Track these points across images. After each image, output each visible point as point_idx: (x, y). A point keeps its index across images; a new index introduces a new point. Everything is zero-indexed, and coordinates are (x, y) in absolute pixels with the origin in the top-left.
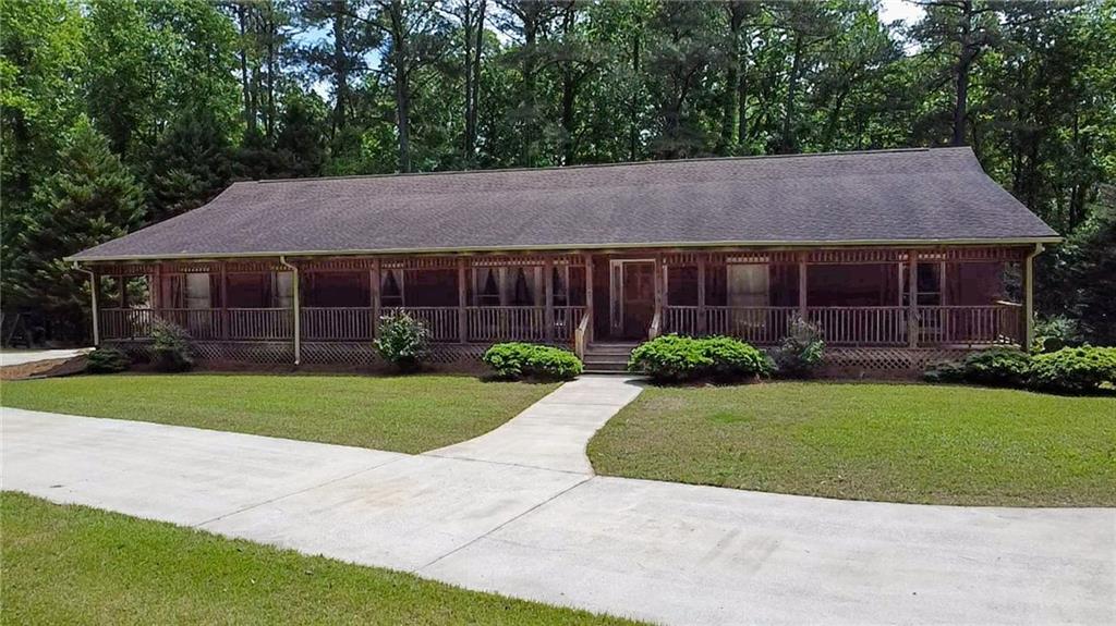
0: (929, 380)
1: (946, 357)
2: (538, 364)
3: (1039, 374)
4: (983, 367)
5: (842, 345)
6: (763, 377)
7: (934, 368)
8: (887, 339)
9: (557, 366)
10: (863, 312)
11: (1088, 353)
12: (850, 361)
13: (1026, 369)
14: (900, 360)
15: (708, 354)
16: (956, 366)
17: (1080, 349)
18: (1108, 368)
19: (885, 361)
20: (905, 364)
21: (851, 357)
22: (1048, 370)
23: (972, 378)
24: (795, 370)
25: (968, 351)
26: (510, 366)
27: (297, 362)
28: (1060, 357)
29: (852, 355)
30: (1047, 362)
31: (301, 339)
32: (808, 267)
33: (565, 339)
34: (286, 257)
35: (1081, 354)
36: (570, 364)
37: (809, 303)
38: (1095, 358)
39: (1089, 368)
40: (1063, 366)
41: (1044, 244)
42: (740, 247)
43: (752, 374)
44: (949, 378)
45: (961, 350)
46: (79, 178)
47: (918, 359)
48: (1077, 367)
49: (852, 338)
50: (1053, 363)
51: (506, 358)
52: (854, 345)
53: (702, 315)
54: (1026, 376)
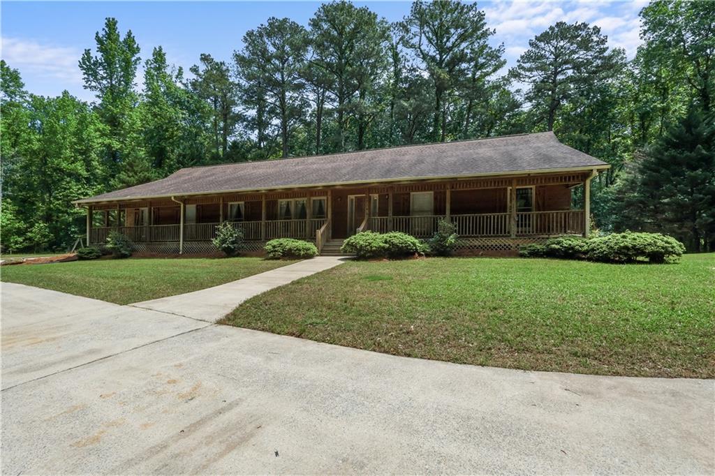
0: (522, 256)
1: (534, 242)
2: (290, 250)
3: (595, 250)
4: (557, 247)
5: (471, 237)
6: (420, 255)
7: (525, 249)
8: (497, 233)
9: (300, 250)
10: (483, 217)
11: (630, 236)
12: (475, 246)
13: (586, 248)
14: (505, 245)
15: (386, 242)
16: (539, 247)
17: (623, 234)
18: (645, 245)
19: (496, 245)
20: (509, 247)
21: (476, 244)
22: (601, 248)
23: (551, 254)
24: (442, 251)
25: (548, 238)
26: (276, 251)
27: (181, 253)
28: (610, 239)
29: (476, 243)
30: (601, 243)
31: (183, 241)
32: (452, 192)
33: (312, 238)
34: (175, 197)
35: (624, 237)
36: (308, 249)
37: (451, 214)
38: (635, 239)
39: (630, 245)
40: (612, 244)
41: (598, 170)
42: (411, 181)
43: (413, 254)
44: (535, 254)
45: (543, 238)
46: (131, 174)
47: (516, 244)
48: (622, 245)
49: (476, 233)
50: (605, 243)
51: (274, 247)
52: (478, 237)
53: (390, 221)
54: (586, 253)
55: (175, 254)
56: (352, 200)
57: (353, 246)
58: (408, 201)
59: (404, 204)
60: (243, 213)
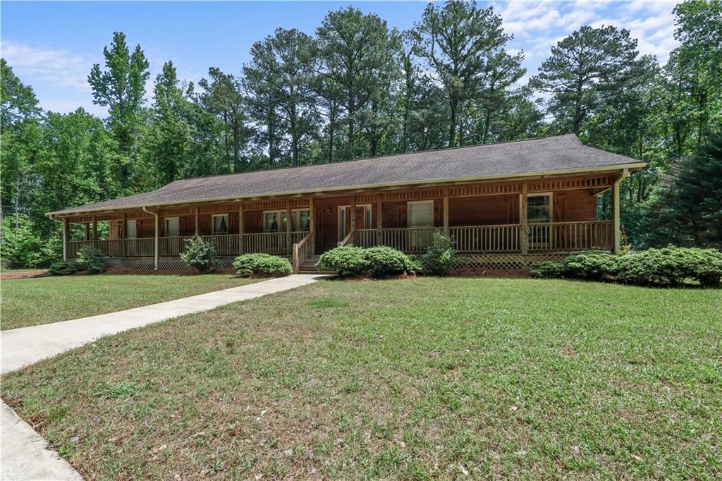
0: (534, 276)
1: (550, 260)
2: (258, 266)
3: (627, 270)
4: (578, 265)
5: (472, 253)
6: (410, 274)
7: (537, 267)
8: (505, 248)
9: (269, 267)
10: (488, 229)
11: (674, 252)
12: (479, 264)
13: (615, 267)
14: (514, 263)
15: (367, 258)
16: (555, 265)
17: (664, 249)
18: (695, 264)
19: (504, 263)
20: (519, 266)
21: (479, 261)
22: (636, 267)
23: (571, 274)
24: (436, 270)
25: (567, 255)
26: (245, 268)
27: (156, 269)
28: (646, 256)
29: (480, 260)
30: (634, 260)
31: (159, 256)
32: (450, 201)
33: (287, 253)
35: (666, 253)
36: (279, 266)
37: (450, 224)
38: (681, 256)
39: (675, 264)
40: (650, 263)
41: (629, 169)
42: (401, 186)
43: (401, 272)
44: (550, 274)
45: (561, 255)
47: (528, 262)
48: (664, 263)
49: (480, 249)
50: (640, 261)
51: (243, 263)
52: (481, 253)
53: (380, 234)
54: (615, 273)
55: (149, 270)
56: (343, 211)
57: (327, 262)
58: (405, 212)
59: (400, 216)
60: (227, 226)
